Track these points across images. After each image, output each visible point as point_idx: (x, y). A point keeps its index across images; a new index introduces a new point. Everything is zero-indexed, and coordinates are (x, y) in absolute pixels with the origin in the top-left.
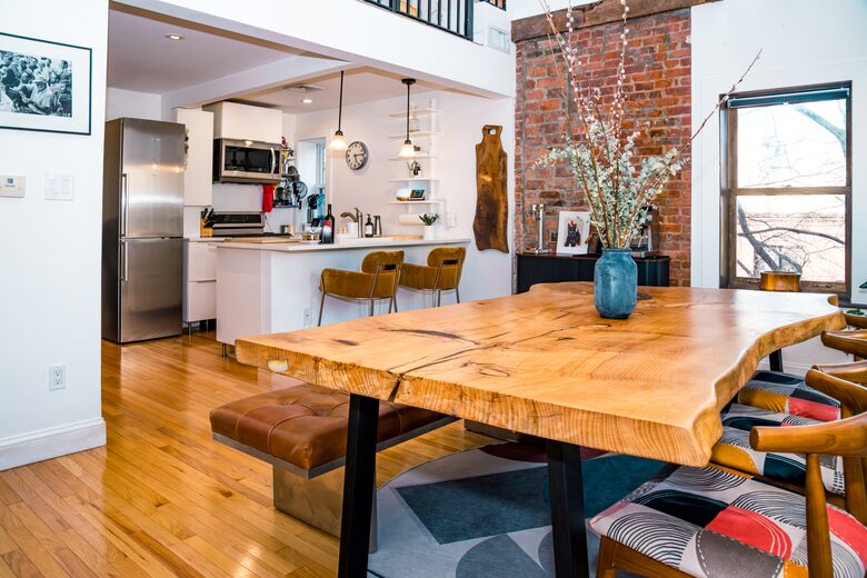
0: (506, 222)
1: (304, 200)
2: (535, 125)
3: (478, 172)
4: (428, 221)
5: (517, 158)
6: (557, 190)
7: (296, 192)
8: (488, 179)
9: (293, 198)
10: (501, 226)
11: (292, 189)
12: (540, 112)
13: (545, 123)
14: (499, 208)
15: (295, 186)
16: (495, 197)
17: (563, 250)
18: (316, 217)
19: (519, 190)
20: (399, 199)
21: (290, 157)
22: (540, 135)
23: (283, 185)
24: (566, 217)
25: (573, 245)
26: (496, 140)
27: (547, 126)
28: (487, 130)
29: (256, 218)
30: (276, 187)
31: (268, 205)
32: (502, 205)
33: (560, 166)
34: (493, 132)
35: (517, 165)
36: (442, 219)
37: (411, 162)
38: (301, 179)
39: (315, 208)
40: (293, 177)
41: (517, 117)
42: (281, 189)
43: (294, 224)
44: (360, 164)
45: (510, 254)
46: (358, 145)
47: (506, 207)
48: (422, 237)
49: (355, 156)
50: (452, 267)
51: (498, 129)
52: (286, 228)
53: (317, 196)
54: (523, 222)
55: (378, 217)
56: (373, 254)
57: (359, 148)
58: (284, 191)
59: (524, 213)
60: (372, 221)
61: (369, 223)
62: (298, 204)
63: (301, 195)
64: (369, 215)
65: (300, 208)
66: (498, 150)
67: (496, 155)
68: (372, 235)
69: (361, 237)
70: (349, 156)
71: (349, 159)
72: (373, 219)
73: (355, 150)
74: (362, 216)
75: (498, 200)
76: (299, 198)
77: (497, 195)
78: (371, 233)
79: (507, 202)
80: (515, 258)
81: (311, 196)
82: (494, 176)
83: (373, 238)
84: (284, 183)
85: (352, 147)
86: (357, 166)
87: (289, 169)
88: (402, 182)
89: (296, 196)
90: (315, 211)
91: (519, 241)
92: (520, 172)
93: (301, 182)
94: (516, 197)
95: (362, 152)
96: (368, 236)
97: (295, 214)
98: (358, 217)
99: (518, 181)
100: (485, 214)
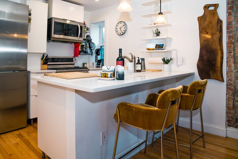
0: (222, 63)
1: (94, 51)
3: (201, 32)
4: (166, 62)
5: (229, 24)
7: (90, 47)
8: (208, 36)
9: (88, 50)
10: (219, 65)
11: (88, 46)
14: (218, 54)
15: (89, 44)
16: (214, 47)
18: (99, 59)
19: (229, 43)
20: (149, 49)
21: (87, 31)
23: (84, 44)
26: (214, 13)
28: (206, 7)
29: (71, 60)
30: (80, 45)
31: (77, 54)
32: (219, 52)
34: (212, 8)
35: (228, 28)
36: (175, 61)
37: (154, 29)
38: (93, 41)
40: (89, 40)
42: (83, 46)
43: (89, 62)
44: (123, 33)
45: (225, 83)
46: (122, 23)
47: (222, 53)
48: (161, 71)
49: (120, 28)
50: (201, 94)
51: (216, 6)
52: (85, 64)
53: (100, 49)
54: (235, 63)
55: (143, 59)
56: (168, 92)
57: (122, 24)
58: (85, 46)
59: (234, 57)
60: (140, 62)
61: (139, 63)
62: (91, 53)
63: (92, 49)
64: (139, 58)
65: (92, 55)
66: (216, 19)
67: (215, 21)
68: (141, 70)
69: (135, 72)
70: (117, 29)
71: (117, 30)
72: (140, 60)
73: (120, 25)
74: (135, 58)
75: (216, 50)
76: (91, 50)
77: (216, 46)
78: (140, 69)
79: (223, 50)
80: (227, 85)
81: (97, 49)
82: (212, 34)
83: (141, 73)
84: (85, 43)
85: (119, 24)
86: (121, 34)
87: (87, 36)
88: (149, 40)
89: (90, 49)
90: (99, 56)
91: (231, 75)
92: (232, 32)
93: (92, 43)
94: (228, 47)
95: (125, 26)
96: (138, 71)
97: (89, 58)
98: (132, 59)
99: (229, 37)
100: (205, 58)
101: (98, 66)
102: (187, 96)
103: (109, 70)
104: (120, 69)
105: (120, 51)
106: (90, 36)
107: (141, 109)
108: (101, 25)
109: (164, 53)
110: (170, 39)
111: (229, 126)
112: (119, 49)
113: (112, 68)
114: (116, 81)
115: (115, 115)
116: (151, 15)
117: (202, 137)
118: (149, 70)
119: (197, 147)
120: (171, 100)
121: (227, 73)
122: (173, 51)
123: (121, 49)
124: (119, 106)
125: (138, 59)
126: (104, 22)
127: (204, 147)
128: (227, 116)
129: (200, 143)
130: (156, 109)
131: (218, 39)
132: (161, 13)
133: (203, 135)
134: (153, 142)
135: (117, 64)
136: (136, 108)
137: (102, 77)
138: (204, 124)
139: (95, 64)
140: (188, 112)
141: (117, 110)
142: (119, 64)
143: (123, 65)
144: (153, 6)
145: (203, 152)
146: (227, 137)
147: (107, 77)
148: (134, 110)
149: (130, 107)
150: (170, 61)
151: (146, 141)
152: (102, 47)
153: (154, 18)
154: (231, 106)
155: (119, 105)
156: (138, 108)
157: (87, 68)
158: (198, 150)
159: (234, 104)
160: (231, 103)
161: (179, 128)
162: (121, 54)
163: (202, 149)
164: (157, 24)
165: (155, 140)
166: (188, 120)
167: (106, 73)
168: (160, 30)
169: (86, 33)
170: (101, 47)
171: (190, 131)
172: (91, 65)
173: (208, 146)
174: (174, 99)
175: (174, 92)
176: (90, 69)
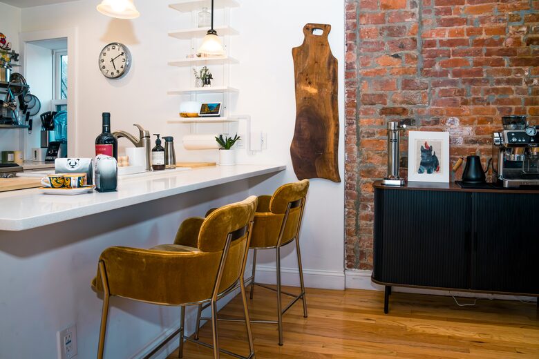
0: (336, 145)
1: (36, 119)
2: (374, 27)
3: (297, 80)
4: (226, 144)
5: (349, 67)
6: (404, 106)
7: (24, 108)
8: (312, 90)
9: (19, 116)
10: (331, 149)
11: (16, 102)
12: (380, 12)
13: (387, 25)
14: (329, 127)
15: (21, 99)
16: (323, 113)
17: (416, 177)
18: (53, 139)
19: (350, 105)
21: (13, 62)
22: (380, 39)
24: (416, 139)
25: (429, 172)
26: (323, 43)
27: (390, 29)
28: (309, 29)
32: (332, 123)
33: (409, 77)
34: (318, 32)
35: (347, 75)
37: (199, 69)
38: (32, 91)
39: (52, 128)
40: (18, 88)
41: (348, 17)
43: (22, 150)
44: (120, 72)
45: (342, 184)
46: (117, 47)
47: (337, 126)
48: (215, 164)
49: (112, 60)
50: (297, 210)
51: (326, 28)
52: (9, 155)
53: (54, 113)
54: (358, 144)
55: (169, 140)
56: (223, 213)
57: (118, 50)
58: (5, 105)
59: (358, 133)
60: (163, 145)
61: (158, 148)
62: (27, 124)
63: (32, 112)
64: (158, 136)
65: (30, 129)
66: (327, 56)
67: (324, 61)
68: (164, 166)
69: (149, 169)
70: (103, 61)
71: (102, 64)
72: (163, 142)
73: (112, 53)
74: (148, 137)
75: (327, 117)
76: (28, 115)
77: (326, 111)
78: (162, 163)
79: (338, 120)
80: (346, 188)
81: (46, 113)
82: (320, 87)
83: (165, 171)
84: (5, 95)
85: (109, 50)
86: (116, 74)
87: (12, 76)
88: (185, 93)
89: (24, 113)
90: (52, 133)
91: (352, 167)
92: (353, 83)
93: (31, 95)
94: (348, 113)
95: (124, 57)
96: (156, 168)
97: (22, 137)
98: (142, 137)
99: (349, 94)
100: (307, 134)
101: (50, 158)
102: (269, 217)
103: (76, 168)
104: (106, 164)
105: (106, 118)
106: (22, 77)
107: (160, 257)
108: (57, 48)
109: (222, 124)
110: (235, 93)
111: (350, 267)
112: (104, 114)
113: (84, 163)
114: (95, 194)
115: (95, 282)
116: (191, 35)
117: (302, 297)
118: (183, 165)
119: (292, 321)
120: (230, 229)
121: (346, 165)
122: (241, 121)
123: (109, 114)
124: (105, 258)
125: (156, 138)
126: (65, 39)
127: (305, 317)
128: (347, 249)
129: (297, 310)
130: (196, 252)
131: (330, 97)
132: (212, 32)
133: (302, 294)
134: (199, 330)
135: (98, 152)
136: (147, 257)
137: (53, 187)
138: (305, 271)
139: (42, 153)
140: (272, 251)
141: (99, 269)
142: (104, 153)
143: (115, 155)
144: (196, 12)
145: (305, 327)
146: (346, 289)
147: (70, 187)
148: (143, 263)
149: (134, 255)
150: (234, 141)
151: (181, 330)
152: (63, 109)
153: (197, 40)
154: (353, 228)
155: (103, 255)
156: (153, 256)
157: (17, 165)
158: (294, 325)
159: (357, 225)
160: (353, 223)
161: (256, 288)
162: (109, 127)
163: (302, 322)
164: (205, 55)
165: (202, 322)
166: (272, 267)
167: (66, 175)
168: (212, 70)
169: (10, 66)
170: (59, 107)
171: (278, 290)
172: (28, 155)
173: (312, 313)
174: (237, 227)
175: (237, 212)
176: (25, 166)
